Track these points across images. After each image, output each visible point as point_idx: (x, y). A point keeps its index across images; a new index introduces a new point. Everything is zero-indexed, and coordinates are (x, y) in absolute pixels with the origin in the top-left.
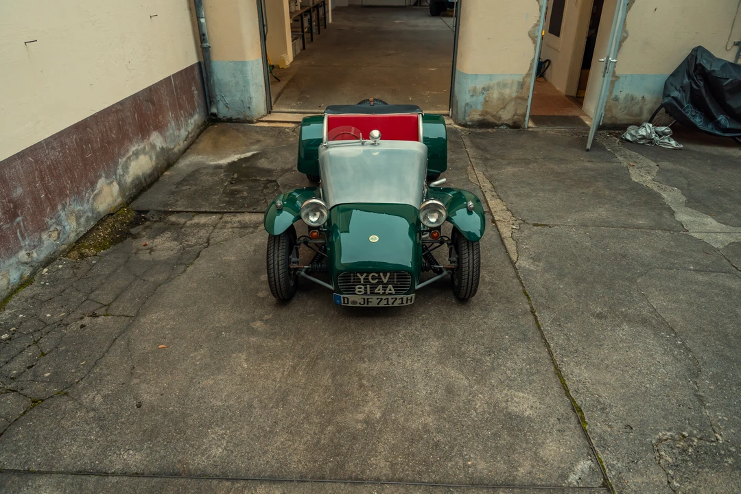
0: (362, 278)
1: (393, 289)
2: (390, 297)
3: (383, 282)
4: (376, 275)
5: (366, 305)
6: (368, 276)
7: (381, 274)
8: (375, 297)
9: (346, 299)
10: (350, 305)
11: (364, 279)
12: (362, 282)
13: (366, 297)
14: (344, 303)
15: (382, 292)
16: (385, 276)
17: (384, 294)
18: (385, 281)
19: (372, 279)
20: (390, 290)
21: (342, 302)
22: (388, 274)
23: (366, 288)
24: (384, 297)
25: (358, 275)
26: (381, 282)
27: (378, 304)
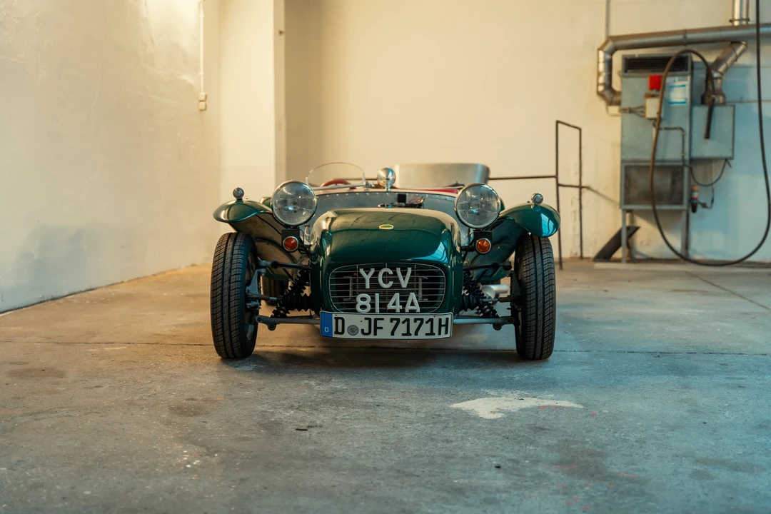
0: (367, 277)
1: (416, 302)
2: (412, 318)
3: (400, 286)
4: (391, 272)
5: (371, 336)
6: (376, 274)
7: (398, 270)
8: (387, 317)
9: (340, 321)
10: (346, 335)
11: (371, 280)
12: (368, 286)
13: (373, 317)
14: (337, 332)
15: (398, 307)
16: (404, 274)
17: (402, 311)
18: (404, 284)
19: (385, 281)
20: (412, 304)
21: (334, 330)
22: (410, 270)
23: (373, 299)
24: (402, 318)
25: (362, 271)
26: (397, 286)
27: (393, 334)
